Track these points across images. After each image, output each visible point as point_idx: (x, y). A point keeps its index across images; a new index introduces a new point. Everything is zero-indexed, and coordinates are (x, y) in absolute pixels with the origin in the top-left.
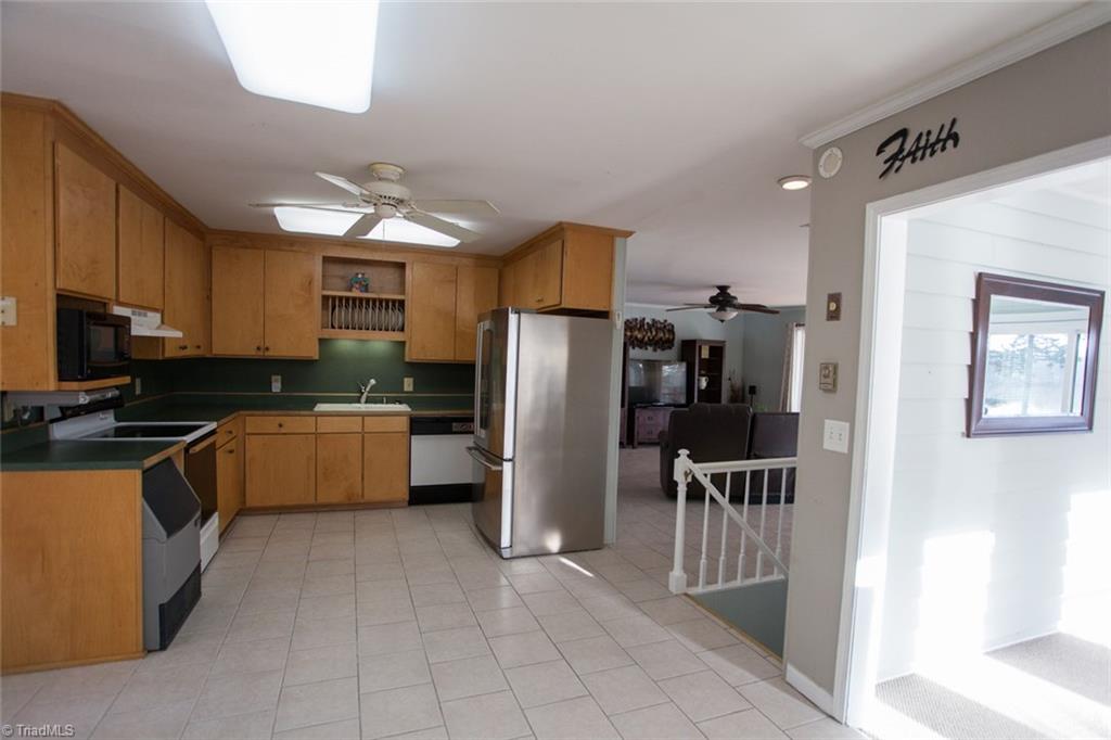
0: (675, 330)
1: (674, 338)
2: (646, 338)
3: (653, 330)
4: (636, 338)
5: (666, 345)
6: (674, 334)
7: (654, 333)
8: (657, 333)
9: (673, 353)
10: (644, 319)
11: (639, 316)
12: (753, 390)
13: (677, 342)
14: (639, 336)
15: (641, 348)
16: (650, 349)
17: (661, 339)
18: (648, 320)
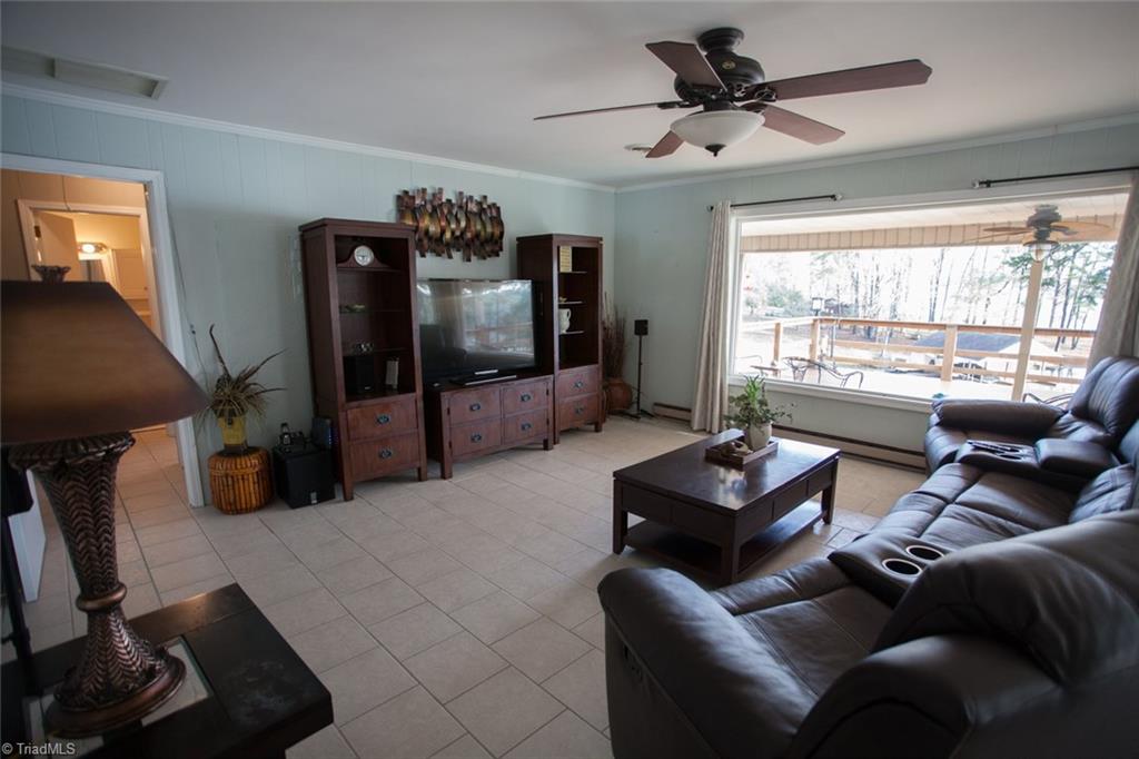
0: (503, 217)
1: (502, 234)
2: (448, 235)
3: (461, 216)
4: (427, 232)
5: (488, 249)
6: (501, 224)
7: (463, 224)
8: (468, 220)
9: (503, 262)
10: (441, 190)
11: (430, 185)
12: (642, 327)
13: (508, 241)
14: (432, 229)
15: (439, 255)
16: (457, 255)
17: (477, 235)
18: (449, 195)
